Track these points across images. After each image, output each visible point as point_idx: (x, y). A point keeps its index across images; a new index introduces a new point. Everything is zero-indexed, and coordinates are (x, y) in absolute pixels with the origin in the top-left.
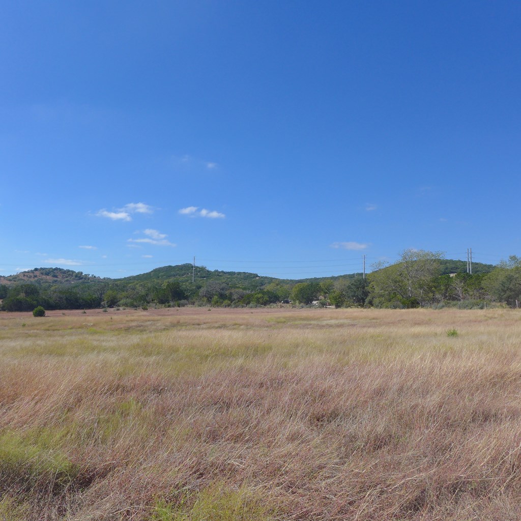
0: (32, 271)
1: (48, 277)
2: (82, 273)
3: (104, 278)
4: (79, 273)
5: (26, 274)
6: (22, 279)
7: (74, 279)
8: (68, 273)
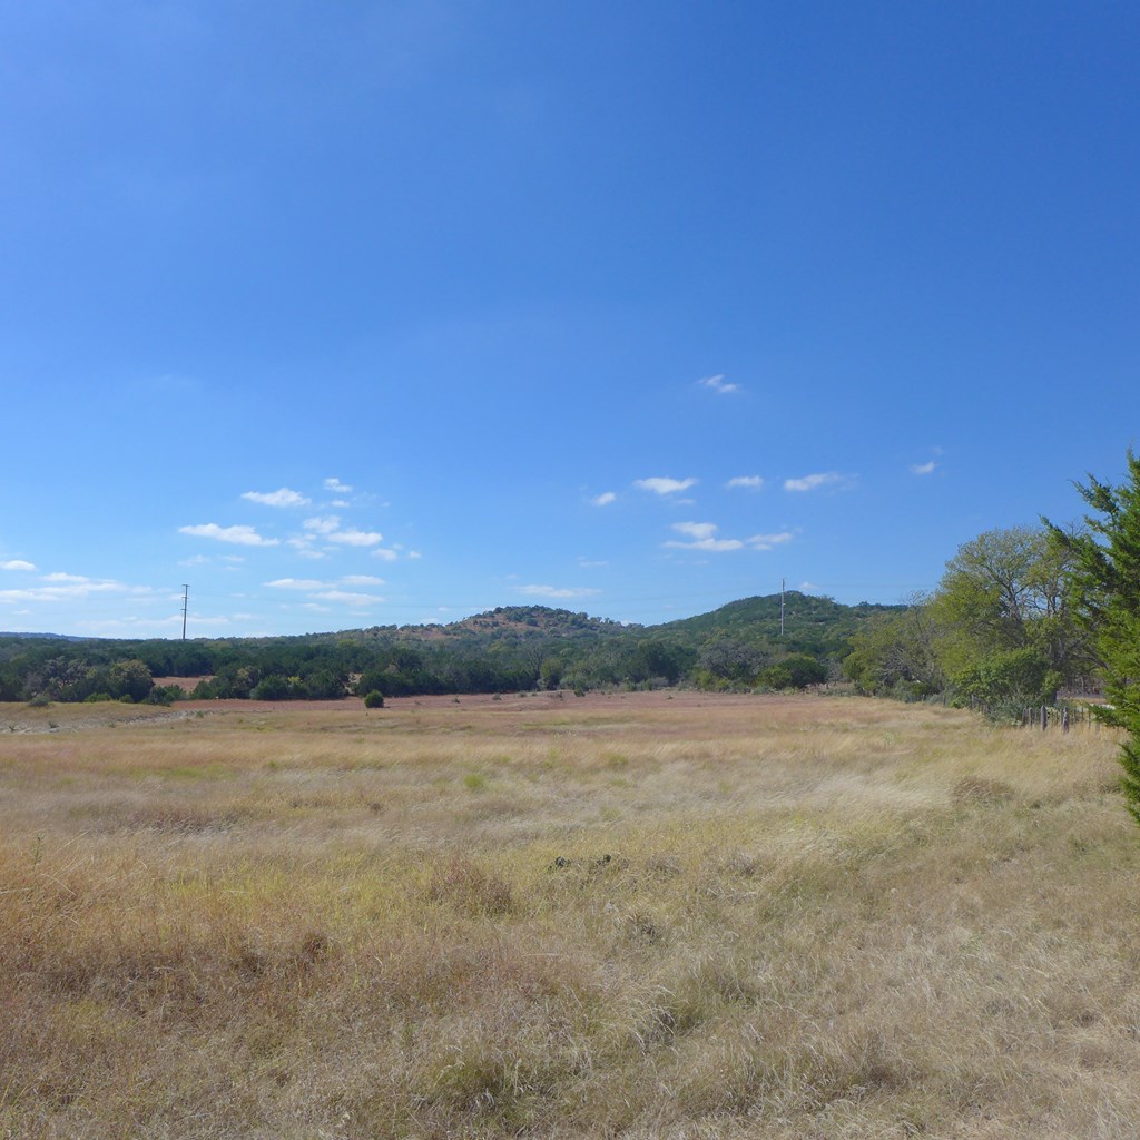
0: (491, 614)
1: (520, 625)
2: (585, 615)
3: (631, 625)
4: (579, 616)
5: (479, 620)
6: (468, 631)
7: (568, 628)
8: (560, 616)
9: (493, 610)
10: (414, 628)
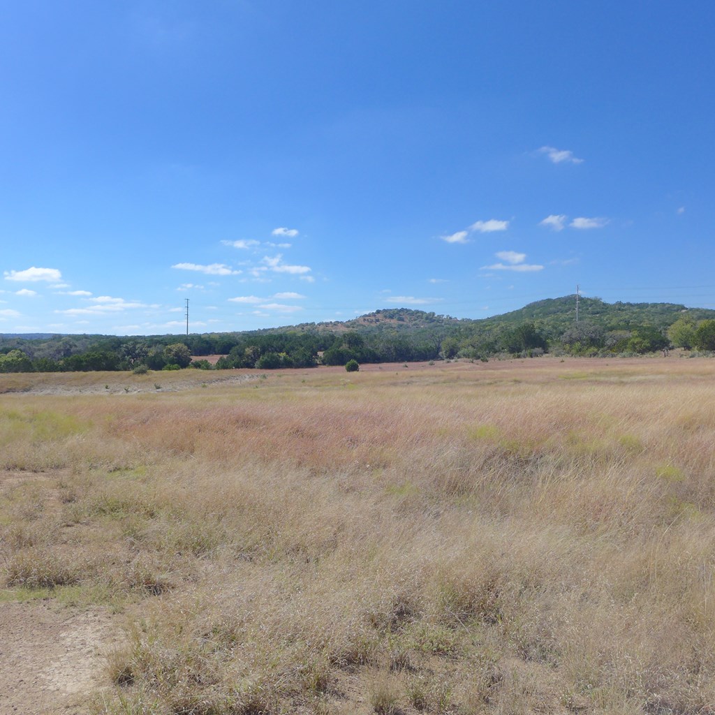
0: (374, 315)
1: (393, 321)
2: (434, 314)
3: (463, 320)
4: (430, 314)
5: (367, 318)
6: (361, 325)
7: (423, 322)
8: (417, 315)
9: (375, 311)
10: (327, 324)
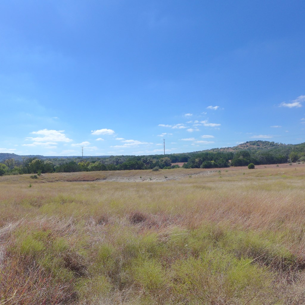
0: (245, 144)
1: (254, 146)
2: (274, 142)
3: (288, 145)
4: (272, 142)
5: (242, 145)
6: (240, 148)
7: (269, 146)
8: (266, 143)
9: (246, 142)
10: (224, 149)
